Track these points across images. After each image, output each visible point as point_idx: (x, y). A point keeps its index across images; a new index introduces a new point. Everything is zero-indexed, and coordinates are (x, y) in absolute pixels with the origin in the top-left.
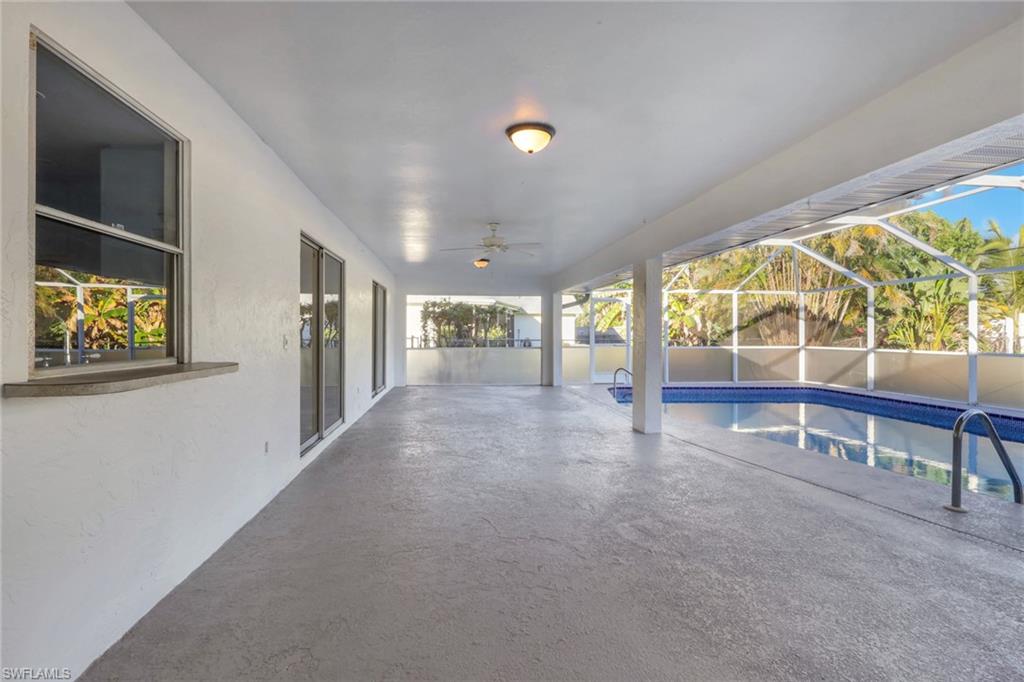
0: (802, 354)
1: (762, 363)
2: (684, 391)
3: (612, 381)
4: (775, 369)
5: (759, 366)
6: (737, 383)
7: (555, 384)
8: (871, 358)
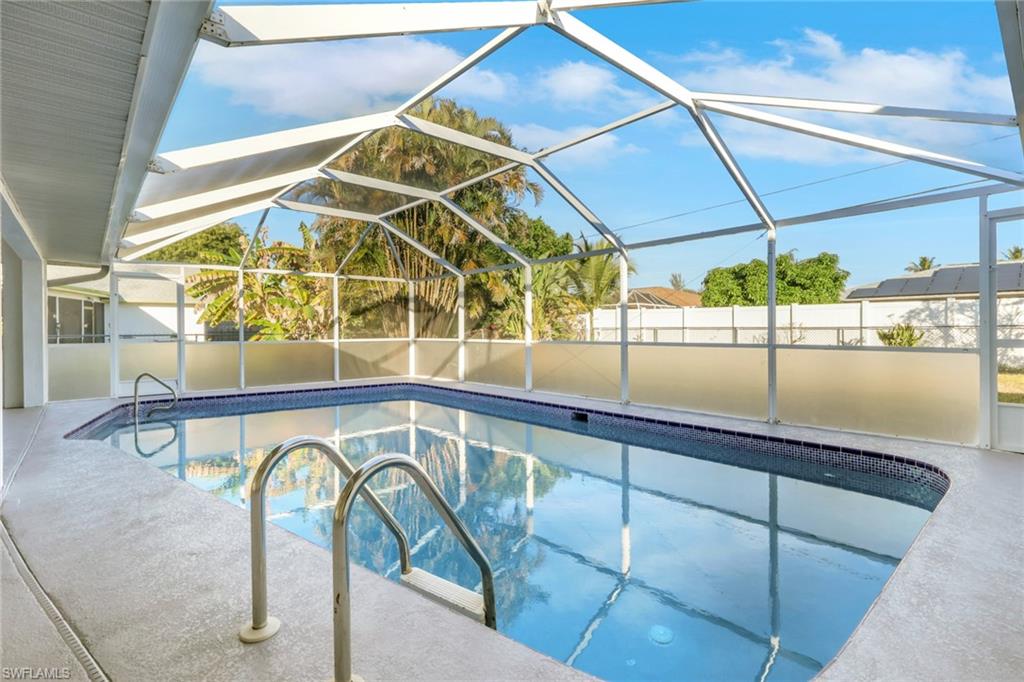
0: (412, 349)
1: (369, 359)
2: (253, 399)
3: (133, 394)
4: (383, 365)
5: (365, 362)
6: (338, 382)
7: (25, 406)
8: (462, 351)
